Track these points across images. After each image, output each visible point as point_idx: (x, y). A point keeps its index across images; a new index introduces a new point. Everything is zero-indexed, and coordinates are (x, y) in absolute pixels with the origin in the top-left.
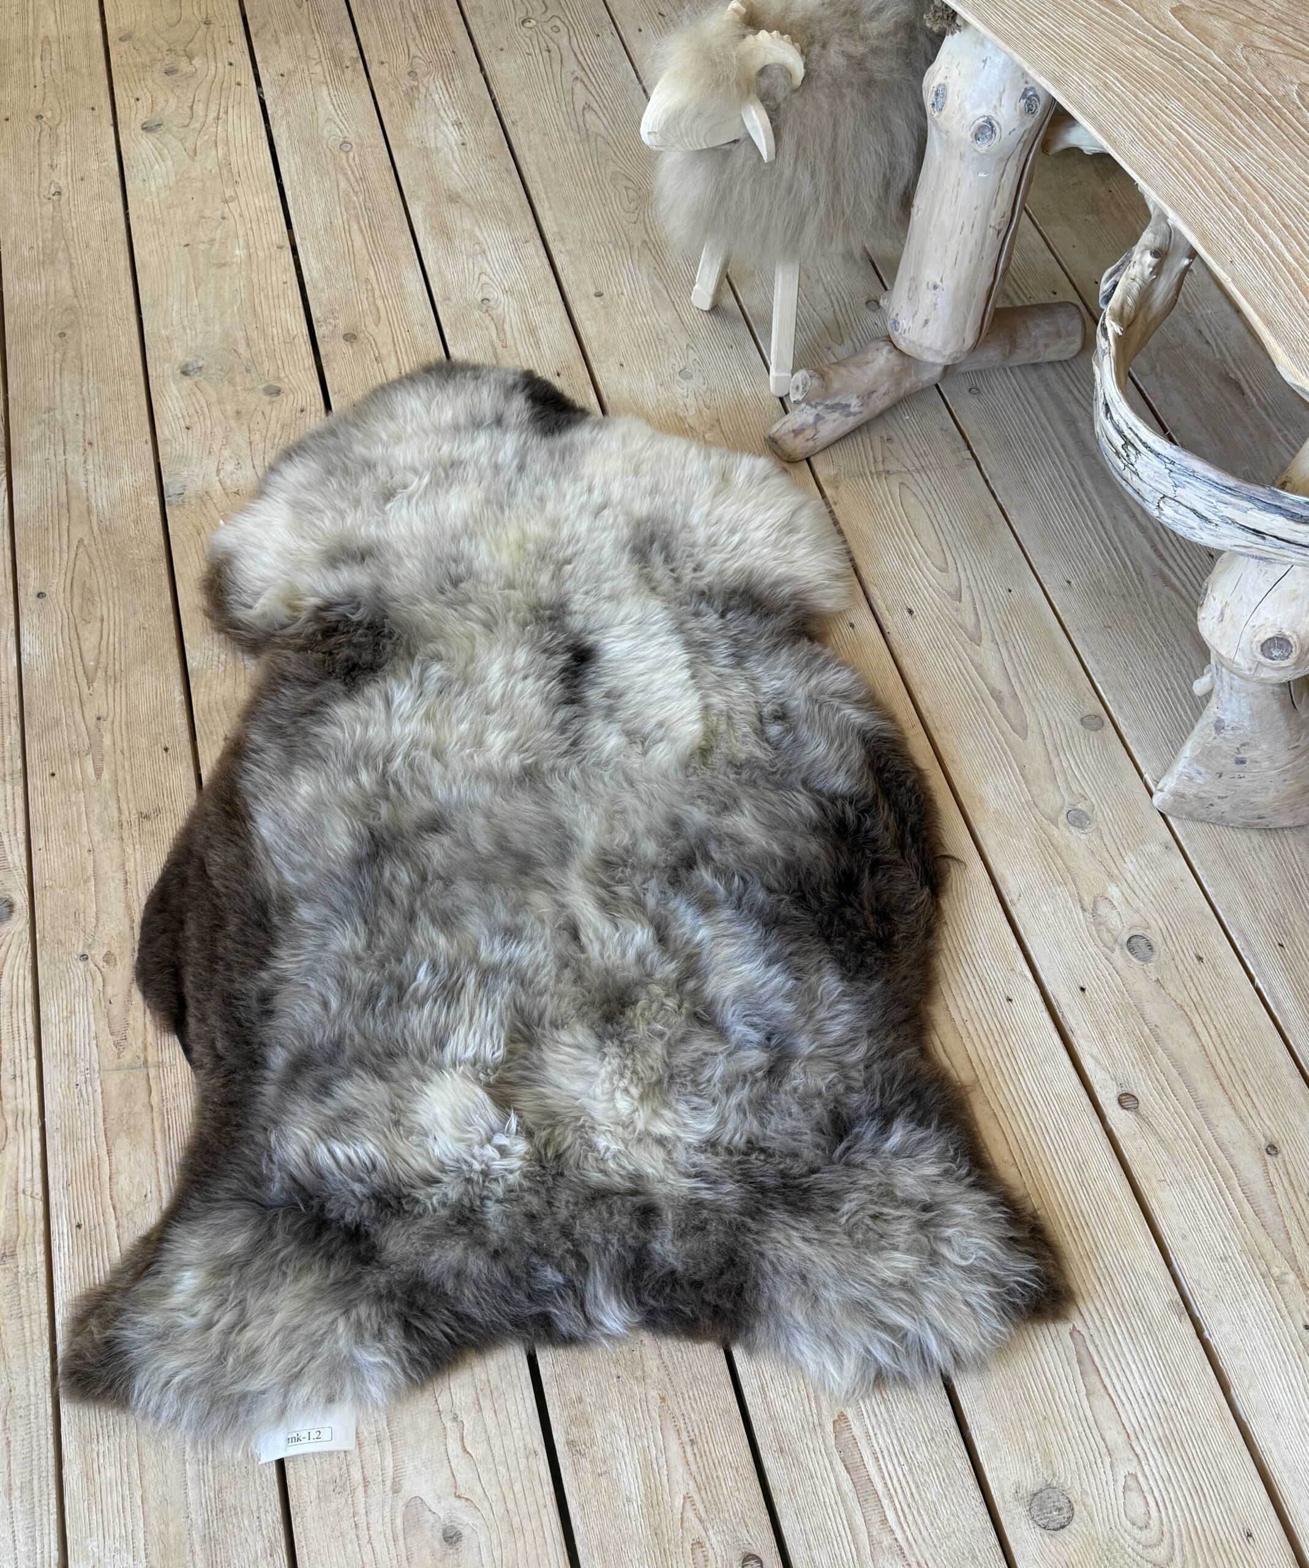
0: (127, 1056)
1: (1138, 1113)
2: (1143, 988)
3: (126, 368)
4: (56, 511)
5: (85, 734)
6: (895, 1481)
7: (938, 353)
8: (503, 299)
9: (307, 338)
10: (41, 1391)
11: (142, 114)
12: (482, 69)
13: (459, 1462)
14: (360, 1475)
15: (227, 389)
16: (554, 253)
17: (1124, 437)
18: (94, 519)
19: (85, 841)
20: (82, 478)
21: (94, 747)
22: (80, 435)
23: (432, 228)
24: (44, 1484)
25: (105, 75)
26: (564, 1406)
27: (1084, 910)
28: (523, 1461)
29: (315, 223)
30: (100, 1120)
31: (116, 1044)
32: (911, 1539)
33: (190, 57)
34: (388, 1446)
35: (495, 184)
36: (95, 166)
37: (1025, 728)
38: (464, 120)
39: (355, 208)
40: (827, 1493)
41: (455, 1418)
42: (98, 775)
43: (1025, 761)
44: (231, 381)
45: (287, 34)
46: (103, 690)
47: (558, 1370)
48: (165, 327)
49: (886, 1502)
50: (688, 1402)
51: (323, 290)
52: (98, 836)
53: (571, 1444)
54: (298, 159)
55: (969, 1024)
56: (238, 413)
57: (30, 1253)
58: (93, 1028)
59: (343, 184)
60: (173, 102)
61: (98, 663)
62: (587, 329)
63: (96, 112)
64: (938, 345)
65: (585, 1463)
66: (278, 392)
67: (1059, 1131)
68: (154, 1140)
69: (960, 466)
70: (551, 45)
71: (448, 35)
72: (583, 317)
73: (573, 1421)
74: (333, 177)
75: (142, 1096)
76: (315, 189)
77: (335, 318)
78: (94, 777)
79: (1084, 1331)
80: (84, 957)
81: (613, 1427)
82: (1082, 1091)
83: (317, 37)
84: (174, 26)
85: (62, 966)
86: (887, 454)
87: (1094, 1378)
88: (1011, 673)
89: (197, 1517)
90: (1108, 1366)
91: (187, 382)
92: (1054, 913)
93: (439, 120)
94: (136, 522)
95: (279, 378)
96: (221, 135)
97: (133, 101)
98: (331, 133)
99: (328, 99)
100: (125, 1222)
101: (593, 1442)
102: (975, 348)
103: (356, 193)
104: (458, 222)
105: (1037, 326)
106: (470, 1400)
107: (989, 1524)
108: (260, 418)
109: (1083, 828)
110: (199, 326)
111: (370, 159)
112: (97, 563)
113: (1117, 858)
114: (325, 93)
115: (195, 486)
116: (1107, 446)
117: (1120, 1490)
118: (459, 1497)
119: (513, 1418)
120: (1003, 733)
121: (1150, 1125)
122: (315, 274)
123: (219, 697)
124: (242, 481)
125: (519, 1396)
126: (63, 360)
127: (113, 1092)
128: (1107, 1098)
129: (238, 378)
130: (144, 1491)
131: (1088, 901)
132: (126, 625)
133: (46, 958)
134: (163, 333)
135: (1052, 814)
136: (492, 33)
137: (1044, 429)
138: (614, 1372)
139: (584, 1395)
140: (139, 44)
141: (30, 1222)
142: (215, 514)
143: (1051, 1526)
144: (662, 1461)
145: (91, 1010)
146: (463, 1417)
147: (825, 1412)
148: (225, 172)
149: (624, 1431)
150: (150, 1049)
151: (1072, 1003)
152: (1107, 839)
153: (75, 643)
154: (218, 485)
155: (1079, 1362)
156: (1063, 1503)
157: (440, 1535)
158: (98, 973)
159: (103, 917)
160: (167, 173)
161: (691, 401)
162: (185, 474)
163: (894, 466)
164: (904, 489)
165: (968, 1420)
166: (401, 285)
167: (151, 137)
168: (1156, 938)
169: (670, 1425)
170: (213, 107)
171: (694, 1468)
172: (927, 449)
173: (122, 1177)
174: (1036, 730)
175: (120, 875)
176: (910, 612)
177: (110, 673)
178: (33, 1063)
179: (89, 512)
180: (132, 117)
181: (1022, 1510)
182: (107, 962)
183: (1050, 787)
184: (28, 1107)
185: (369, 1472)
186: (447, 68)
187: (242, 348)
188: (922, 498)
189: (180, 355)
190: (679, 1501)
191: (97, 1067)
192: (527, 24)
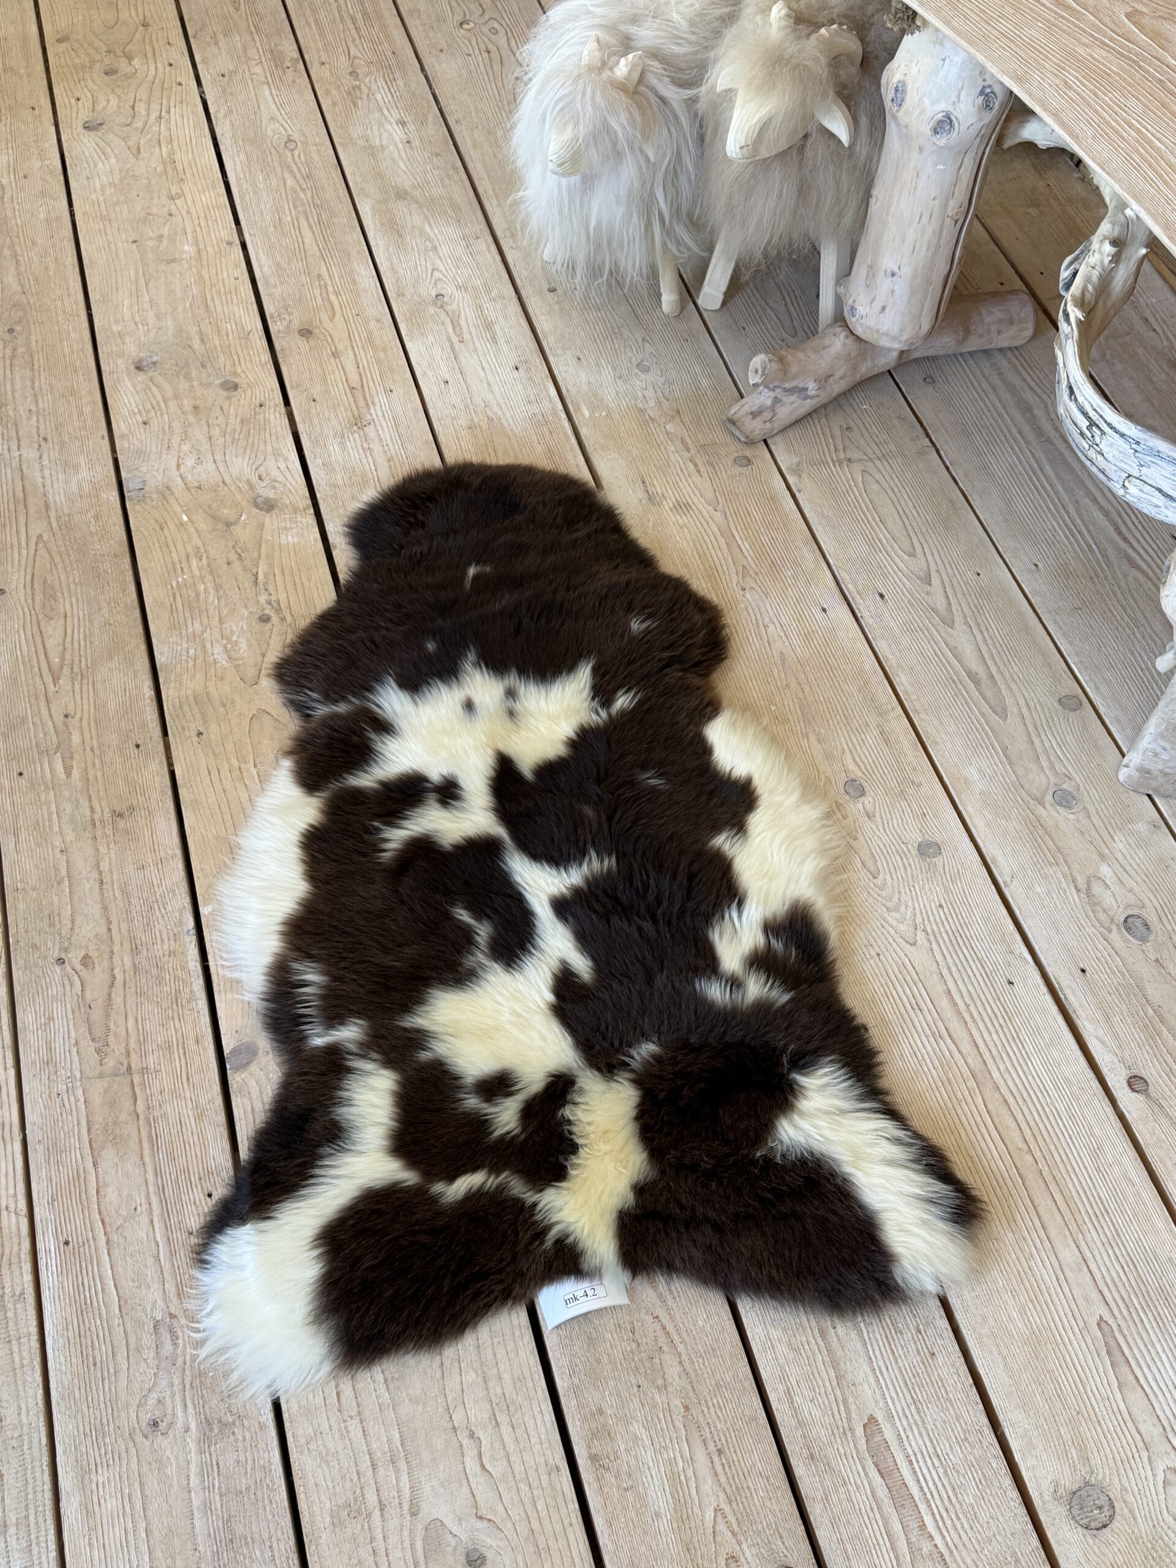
0: (110, 1063)
1: (1148, 1096)
2: (1144, 969)
3: (78, 364)
4: (12, 507)
5: (52, 731)
6: (931, 1484)
7: (895, 338)
8: (457, 295)
9: (262, 333)
10: (33, 1419)
11: (84, 115)
12: (423, 69)
13: (479, 1484)
14: (375, 1498)
15: (183, 385)
16: (505, 249)
17: (1088, 418)
18: (53, 515)
19: (57, 841)
20: (38, 474)
21: (63, 746)
22: (34, 431)
23: (382, 224)
24: (41, 1520)
25: (44, 76)
26: (584, 1420)
27: (1078, 890)
28: (545, 1478)
29: (263, 220)
30: (84, 1131)
31: (98, 1051)
32: (951, 1544)
33: (130, 59)
34: (403, 1466)
35: (442, 180)
36: (38, 164)
37: (1005, 710)
38: (408, 119)
39: (303, 204)
40: (862, 1499)
41: (472, 1435)
42: (68, 774)
43: (1007, 741)
44: (188, 377)
45: (225, 35)
46: (69, 687)
47: (576, 1381)
48: (117, 322)
49: (922, 1507)
50: (712, 1410)
51: (275, 286)
52: (70, 837)
53: (593, 1458)
54: (243, 157)
55: (972, 1008)
56: (196, 408)
57: (17, 1273)
58: (73, 1034)
59: (290, 182)
60: (114, 101)
61: (63, 660)
62: (543, 324)
63: (37, 112)
64: (895, 331)
65: (610, 1478)
66: (236, 387)
67: (1071, 1116)
68: (142, 1150)
69: (921, 453)
70: (490, 46)
71: (387, 36)
72: (538, 312)
73: (595, 1435)
74: (280, 174)
75: (128, 1104)
76: (261, 186)
77: (290, 314)
78: (63, 776)
79: (1111, 1321)
80: (61, 961)
81: (636, 1439)
82: (1090, 1075)
83: (256, 38)
84: (112, 27)
85: (39, 973)
86: (848, 443)
87: (1125, 1369)
88: (986, 656)
89: (206, 1549)
90: (1138, 1356)
91: (141, 377)
92: (1049, 893)
93: (383, 121)
94: (96, 517)
95: (235, 374)
96: (164, 133)
97: (73, 101)
98: (274, 131)
99: (270, 99)
100: (114, 1237)
101: (616, 1458)
102: (930, 333)
103: (303, 190)
104: (408, 218)
105: (990, 313)
106: (486, 1415)
107: (1030, 1526)
108: (218, 413)
109: (1070, 808)
110: (151, 321)
111: (315, 155)
112: (57, 559)
113: (1106, 837)
114: (267, 92)
115: (155, 480)
116: (1072, 427)
117: (1161, 1484)
118: (481, 1518)
119: (532, 1433)
120: (983, 715)
121: (1161, 1107)
122: (266, 269)
123: (190, 692)
124: (203, 475)
125: (536, 1410)
126: (13, 356)
127: (97, 1100)
128: (1117, 1081)
129: (194, 374)
130: (148, 1524)
131: (1081, 881)
132: (91, 621)
133: (21, 962)
134: (115, 328)
135: (1038, 794)
136: (431, 34)
137: (1000, 416)
138: (634, 1381)
139: (605, 1407)
140: (77, 45)
141: (15, 1240)
142: (178, 509)
143: (1093, 1525)
144: (690, 1473)
145: (70, 1016)
146: (480, 1433)
147: (854, 1416)
148: (169, 170)
149: (648, 1442)
150: (133, 1055)
151: (1074, 985)
152: (1095, 820)
153: (38, 640)
154: (179, 480)
155: (1109, 1353)
156: (1103, 1501)
157: (463, 1559)
158: (76, 977)
159: (79, 919)
160: (111, 171)
161: (650, 393)
162: (144, 469)
163: (856, 455)
164: (868, 478)
165: (1001, 1418)
166: (354, 281)
167: (92, 134)
168: (1152, 918)
169: (695, 1435)
170: (155, 106)
171: (723, 1479)
172: (886, 437)
173: (110, 1190)
174: (1016, 711)
175: (95, 875)
176: (882, 596)
177: (76, 669)
178: (12, 1072)
179: (47, 507)
180: (73, 116)
181: (1062, 1510)
182: (85, 965)
183: (1034, 767)
184: (7, 1121)
185: (384, 1495)
186: (387, 67)
187: (196, 343)
188: (885, 485)
189: (132, 350)
190: (709, 1514)
191: (78, 1075)
192: (465, 26)
